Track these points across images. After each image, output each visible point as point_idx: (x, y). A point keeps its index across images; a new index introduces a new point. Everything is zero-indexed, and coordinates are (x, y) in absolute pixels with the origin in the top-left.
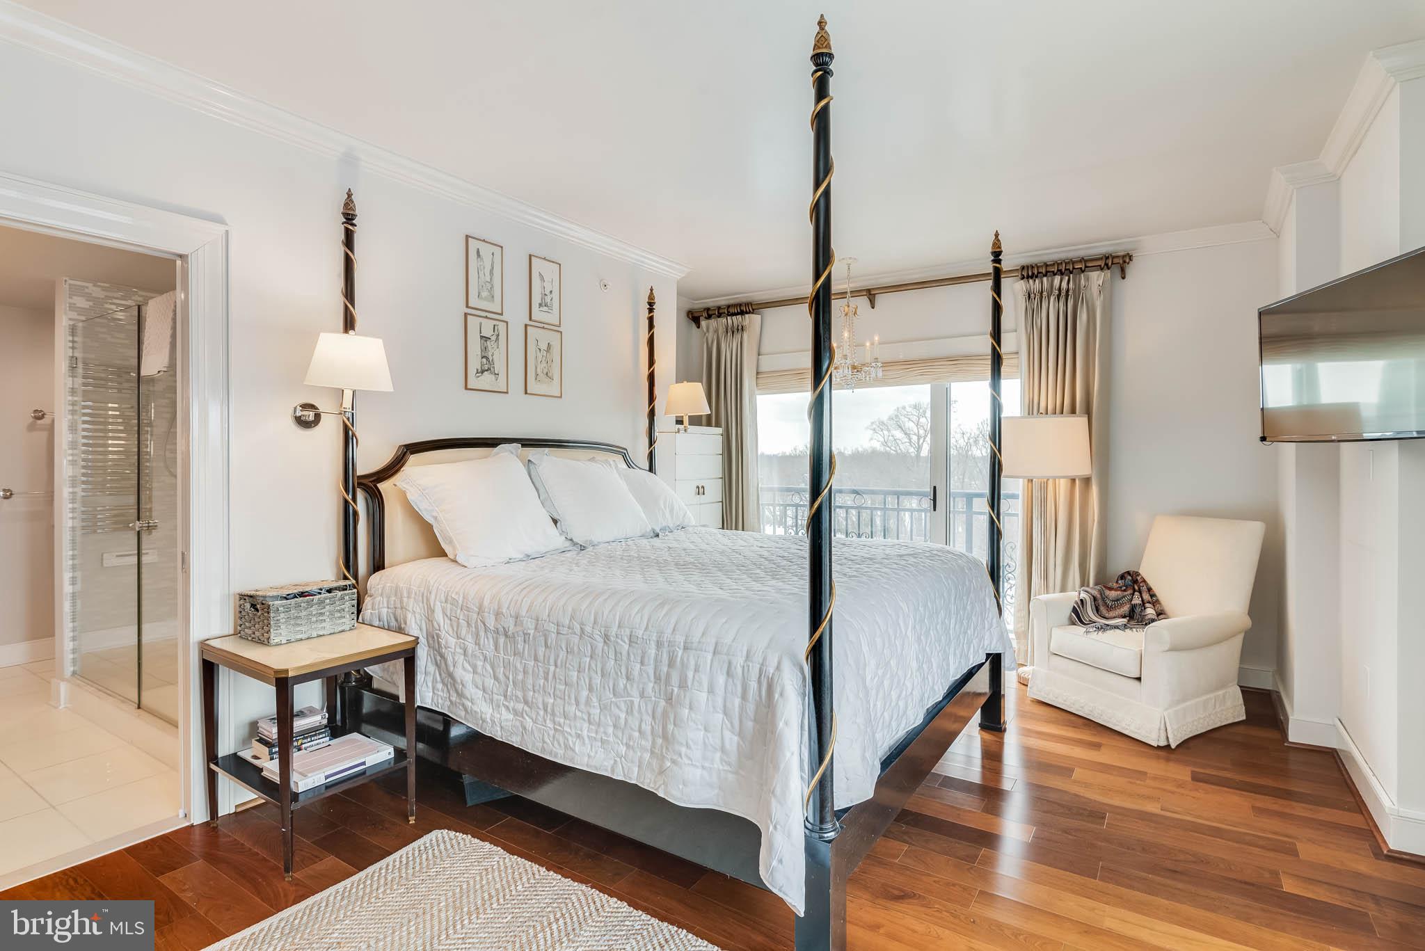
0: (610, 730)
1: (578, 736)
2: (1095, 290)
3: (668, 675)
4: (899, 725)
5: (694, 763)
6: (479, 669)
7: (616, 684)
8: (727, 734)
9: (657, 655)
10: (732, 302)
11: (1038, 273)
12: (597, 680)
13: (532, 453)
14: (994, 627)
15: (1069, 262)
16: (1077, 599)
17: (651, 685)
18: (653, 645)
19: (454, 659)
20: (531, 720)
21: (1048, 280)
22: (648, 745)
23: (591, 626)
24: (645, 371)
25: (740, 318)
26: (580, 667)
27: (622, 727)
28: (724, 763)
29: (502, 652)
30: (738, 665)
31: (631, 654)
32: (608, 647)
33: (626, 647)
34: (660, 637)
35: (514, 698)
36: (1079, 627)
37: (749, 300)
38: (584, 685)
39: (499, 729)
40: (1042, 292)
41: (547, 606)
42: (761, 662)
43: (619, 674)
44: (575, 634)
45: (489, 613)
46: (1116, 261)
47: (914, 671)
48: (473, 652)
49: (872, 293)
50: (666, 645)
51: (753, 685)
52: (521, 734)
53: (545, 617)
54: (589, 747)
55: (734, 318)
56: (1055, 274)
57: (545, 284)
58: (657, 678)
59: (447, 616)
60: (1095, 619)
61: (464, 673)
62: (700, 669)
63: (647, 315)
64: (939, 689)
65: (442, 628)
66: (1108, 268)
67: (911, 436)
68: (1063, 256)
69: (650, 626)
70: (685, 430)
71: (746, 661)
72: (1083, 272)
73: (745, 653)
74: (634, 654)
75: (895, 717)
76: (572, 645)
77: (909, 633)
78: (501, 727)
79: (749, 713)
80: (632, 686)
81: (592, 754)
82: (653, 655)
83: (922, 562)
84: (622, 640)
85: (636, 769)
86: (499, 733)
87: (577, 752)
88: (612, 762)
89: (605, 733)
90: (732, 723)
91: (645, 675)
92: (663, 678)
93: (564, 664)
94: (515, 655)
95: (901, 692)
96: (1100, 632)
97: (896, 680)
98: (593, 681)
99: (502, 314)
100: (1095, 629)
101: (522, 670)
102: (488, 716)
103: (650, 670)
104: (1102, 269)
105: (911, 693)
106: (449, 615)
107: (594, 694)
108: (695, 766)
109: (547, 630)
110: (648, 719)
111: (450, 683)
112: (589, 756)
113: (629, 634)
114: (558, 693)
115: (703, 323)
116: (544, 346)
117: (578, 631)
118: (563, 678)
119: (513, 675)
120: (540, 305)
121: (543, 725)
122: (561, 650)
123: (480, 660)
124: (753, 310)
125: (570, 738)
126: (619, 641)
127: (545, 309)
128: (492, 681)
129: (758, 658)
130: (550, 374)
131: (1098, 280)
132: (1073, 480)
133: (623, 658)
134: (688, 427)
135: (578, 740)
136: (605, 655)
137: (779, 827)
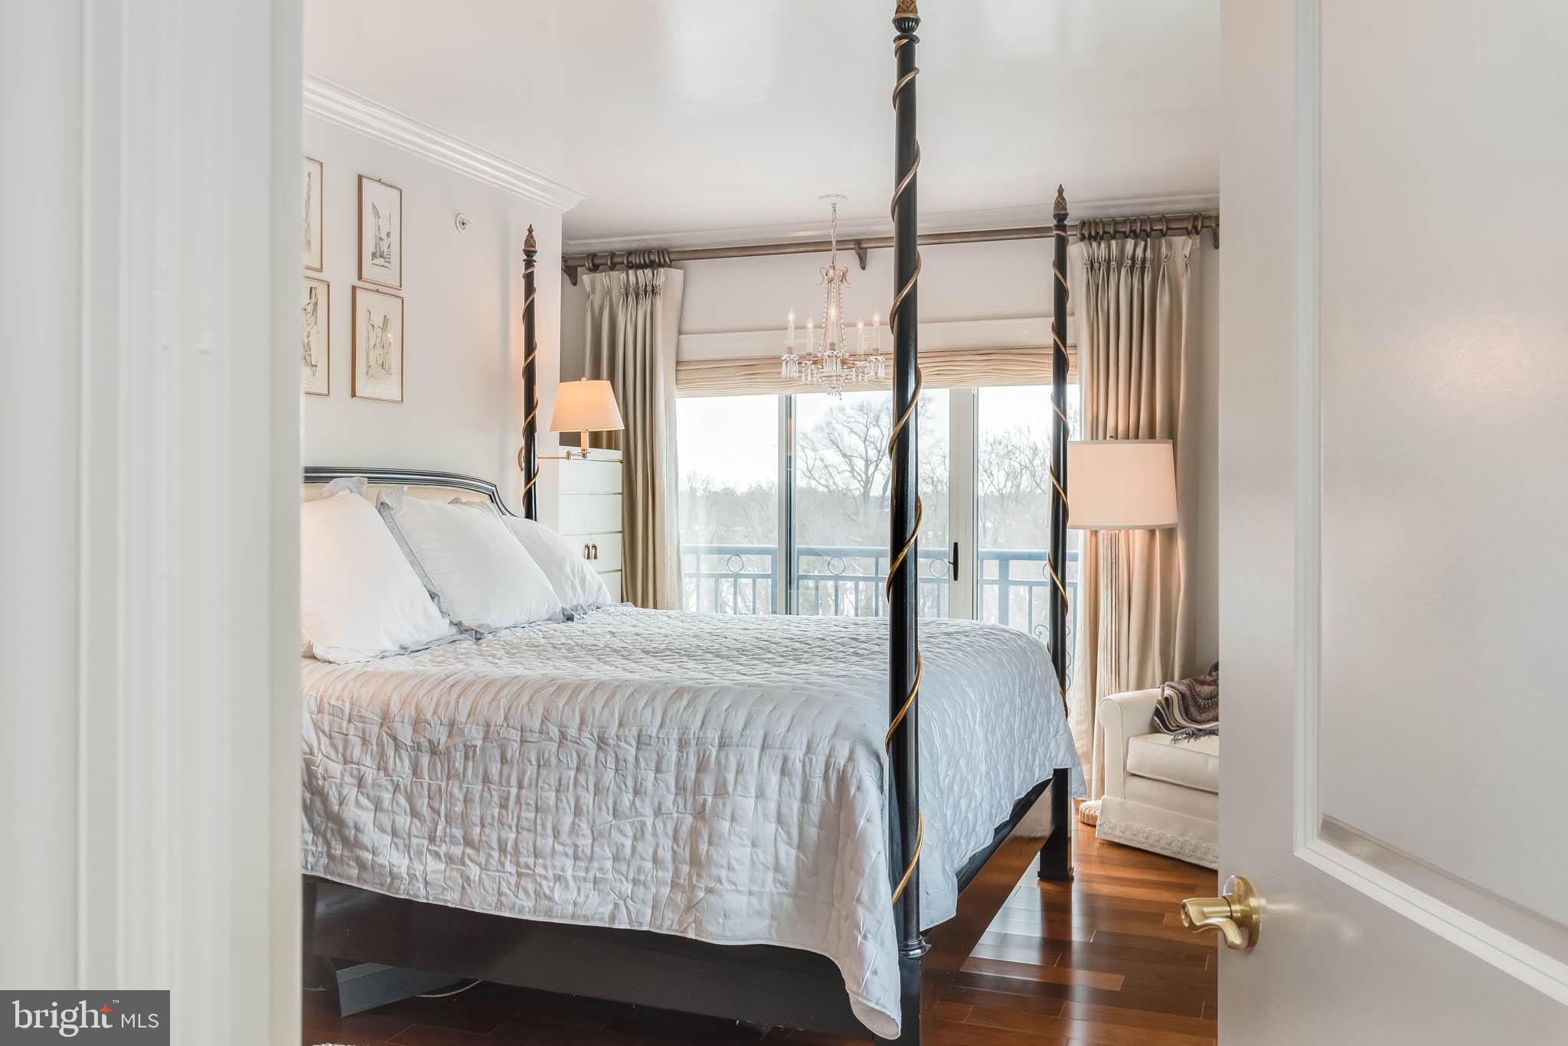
0: (609, 864)
1: (558, 878)
2: (1180, 263)
3: (698, 782)
4: (968, 844)
5: (739, 888)
6: (386, 804)
7: (618, 801)
8: (783, 848)
9: (679, 759)
10: (634, 246)
11: (1105, 233)
12: (588, 799)
13: (388, 492)
14: (1060, 733)
15: (1145, 221)
16: (1160, 698)
17: (672, 797)
18: (674, 746)
19: (340, 793)
20: (477, 867)
21: (1117, 243)
22: (668, 876)
23: (576, 727)
24: (519, 363)
25: (650, 274)
26: (560, 785)
27: (627, 858)
28: (778, 885)
29: (426, 777)
30: (797, 760)
31: (641, 759)
32: (606, 753)
33: (633, 751)
34: (684, 734)
35: (447, 840)
36: (1166, 735)
37: (663, 244)
38: (568, 808)
39: (422, 886)
40: (1109, 261)
41: (502, 704)
42: (827, 753)
43: (624, 787)
44: (552, 740)
45: (403, 722)
46: (1207, 223)
47: (983, 776)
48: (373, 780)
49: (864, 246)
50: (693, 742)
51: (818, 782)
52: (460, 889)
53: (500, 720)
54: (576, 892)
55: (640, 272)
56: (1127, 237)
57: (381, 222)
58: (681, 788)
59: (323, 732)
60: (1184, 723)
61: (359, 812)
62: (745, 770)
63: (521, 269)
64: (1006, 806)
65: (316, 751)
66: (1197, 233)
67: (855, 460)
68: (1137, 210)
69: (667, 721)
70: (584, 456)
71: (806, 754)
72: (1164, 235)
73: (804, 746)
74: (646, 760)
75: (964, 834)
76: (546, 755)
77: (977, 728)
78: (426, 883)
79: (812, 816)
80: (643, 801)
81: (581, 900)
82: (674, 759)
83: (978, 642)
84: (626, 742)
85: (649, 911)
86: (423, 892)
87: (557, 901)
88: (611, 907)
89: (601, 869)
90: (789, 833)
91: (662, 785)
92: (690, 785)
93: (534, 783)
94: (448, 778)
95: (970, 801)
96: (1192, 740)
97: (965, 786)
98: (582, 800)
99: (321, 270)
100: (1185, 735)
101: (461, 798)
102: (403, 871)
103: (671, 779)
104: (1189, 234)
105: (980, 805)
106: (328, 732)
107: (584, 820)
108: (739, 892)
109: (505, 738)
110: (667, 843)
111: (332, 830)
112: (575, 904)
113: (636, 734)
114: (524, 823)
115: (586, 279)
116: (378, 321)
117: (556, 735)
118: (532, 803)
119: (446, 807)
120: (374, 255)
121: (500, 871)
122: (528, 764)
123: (387, 790)
124: (671, 261)
125: (544, 883)
126: (623, 744)
127: (380, 261)
128: (409, 819)
129: (823, 749)
130: (386, 366)
131: (1183, 249)
132: (1152, 532)
133: (629, 766)
134: (589, 450)
135: (558, 884)
136: (600, 765)
137: (869, 936)
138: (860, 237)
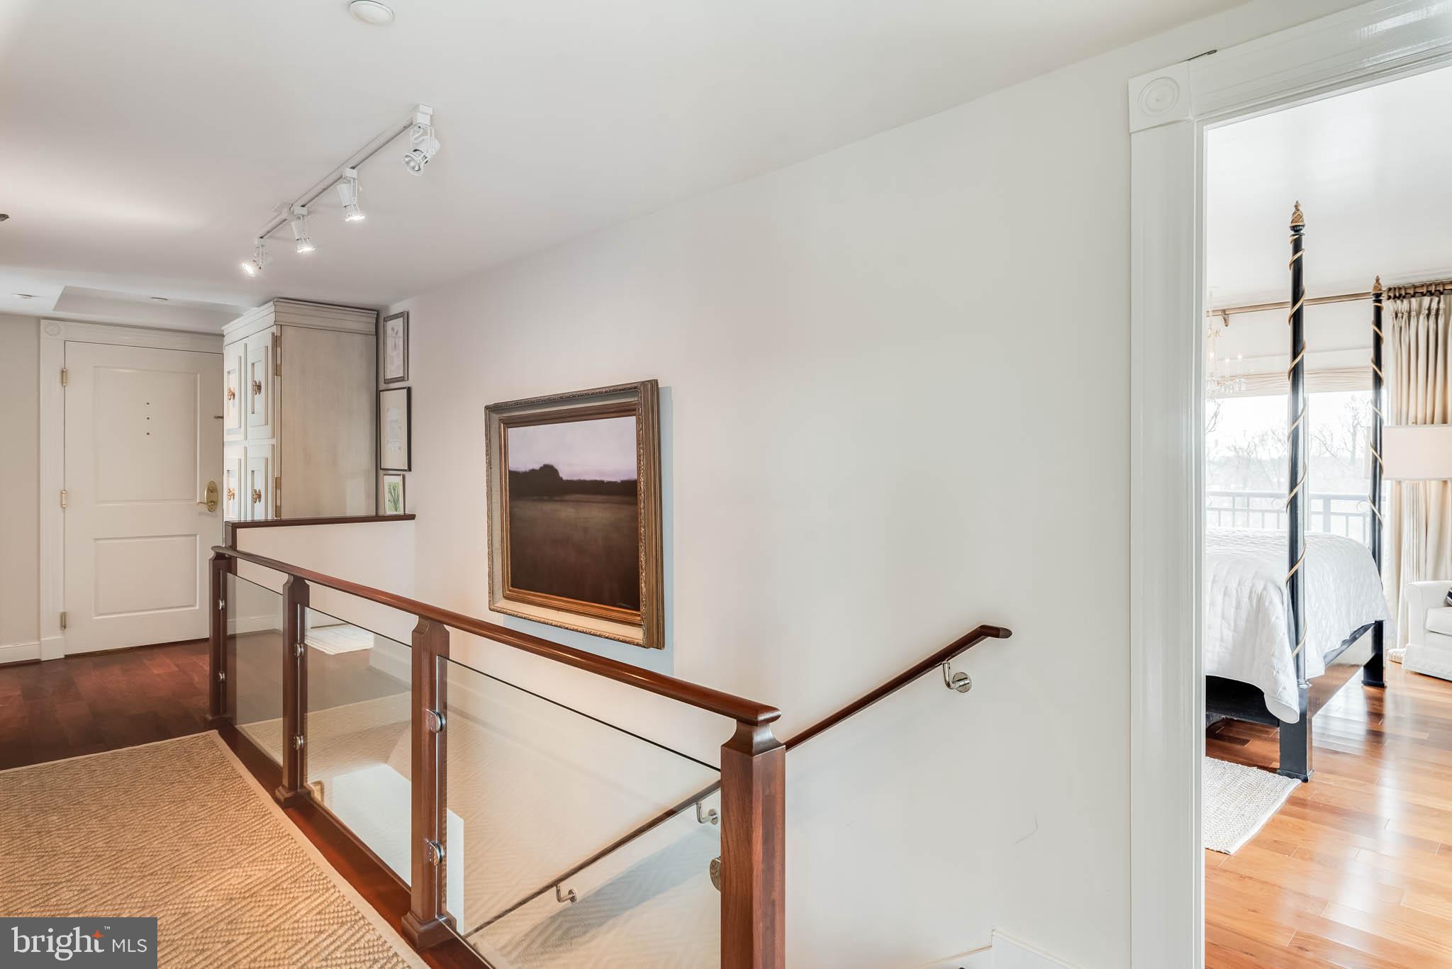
11: (1406, 294)
15: (1439, 284)
21: (1416, 300)
30: (1233, 588)
40: (1410, 312)
42: (1251, 586)
47: (1334, 611)
49: (1227, 313)
51: (1245, 600)
56: (1424, 295)
68: (1433, 279)
71: (1238, 586)
73: (1237, 582)
75: (1324, 639)
79: (1242, 616)
90: (1228, 624)
105: (1333, 626)
129: (1248, 584)
137: (1280, 672)
138: (1225, 308)
